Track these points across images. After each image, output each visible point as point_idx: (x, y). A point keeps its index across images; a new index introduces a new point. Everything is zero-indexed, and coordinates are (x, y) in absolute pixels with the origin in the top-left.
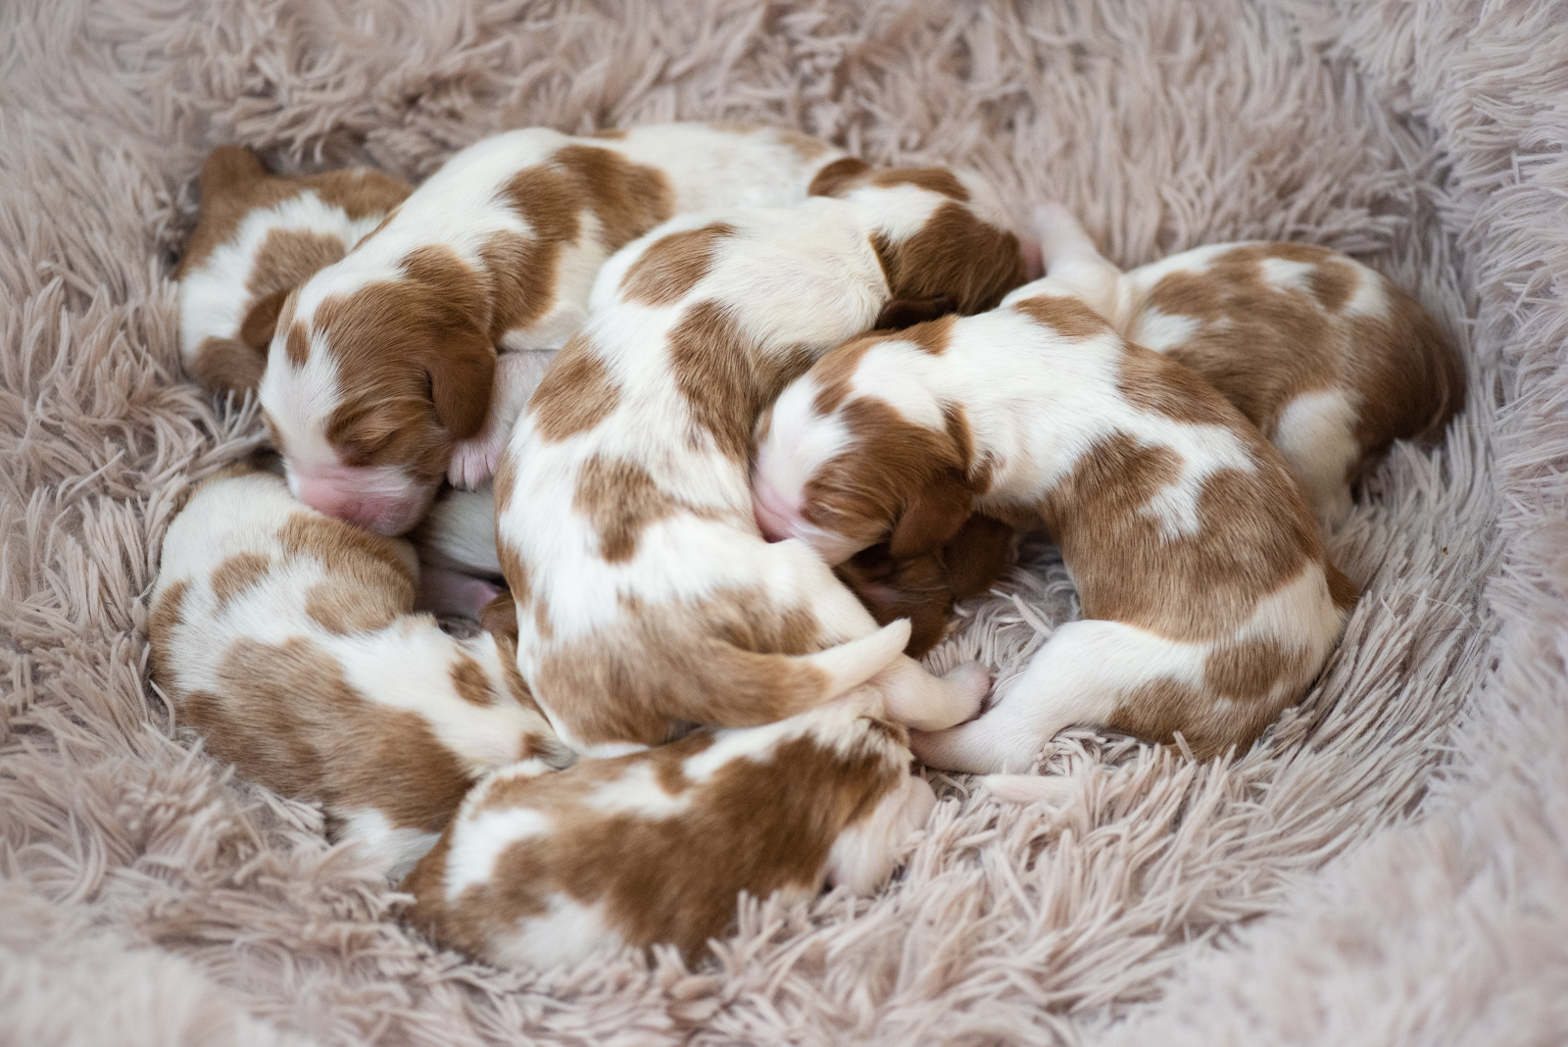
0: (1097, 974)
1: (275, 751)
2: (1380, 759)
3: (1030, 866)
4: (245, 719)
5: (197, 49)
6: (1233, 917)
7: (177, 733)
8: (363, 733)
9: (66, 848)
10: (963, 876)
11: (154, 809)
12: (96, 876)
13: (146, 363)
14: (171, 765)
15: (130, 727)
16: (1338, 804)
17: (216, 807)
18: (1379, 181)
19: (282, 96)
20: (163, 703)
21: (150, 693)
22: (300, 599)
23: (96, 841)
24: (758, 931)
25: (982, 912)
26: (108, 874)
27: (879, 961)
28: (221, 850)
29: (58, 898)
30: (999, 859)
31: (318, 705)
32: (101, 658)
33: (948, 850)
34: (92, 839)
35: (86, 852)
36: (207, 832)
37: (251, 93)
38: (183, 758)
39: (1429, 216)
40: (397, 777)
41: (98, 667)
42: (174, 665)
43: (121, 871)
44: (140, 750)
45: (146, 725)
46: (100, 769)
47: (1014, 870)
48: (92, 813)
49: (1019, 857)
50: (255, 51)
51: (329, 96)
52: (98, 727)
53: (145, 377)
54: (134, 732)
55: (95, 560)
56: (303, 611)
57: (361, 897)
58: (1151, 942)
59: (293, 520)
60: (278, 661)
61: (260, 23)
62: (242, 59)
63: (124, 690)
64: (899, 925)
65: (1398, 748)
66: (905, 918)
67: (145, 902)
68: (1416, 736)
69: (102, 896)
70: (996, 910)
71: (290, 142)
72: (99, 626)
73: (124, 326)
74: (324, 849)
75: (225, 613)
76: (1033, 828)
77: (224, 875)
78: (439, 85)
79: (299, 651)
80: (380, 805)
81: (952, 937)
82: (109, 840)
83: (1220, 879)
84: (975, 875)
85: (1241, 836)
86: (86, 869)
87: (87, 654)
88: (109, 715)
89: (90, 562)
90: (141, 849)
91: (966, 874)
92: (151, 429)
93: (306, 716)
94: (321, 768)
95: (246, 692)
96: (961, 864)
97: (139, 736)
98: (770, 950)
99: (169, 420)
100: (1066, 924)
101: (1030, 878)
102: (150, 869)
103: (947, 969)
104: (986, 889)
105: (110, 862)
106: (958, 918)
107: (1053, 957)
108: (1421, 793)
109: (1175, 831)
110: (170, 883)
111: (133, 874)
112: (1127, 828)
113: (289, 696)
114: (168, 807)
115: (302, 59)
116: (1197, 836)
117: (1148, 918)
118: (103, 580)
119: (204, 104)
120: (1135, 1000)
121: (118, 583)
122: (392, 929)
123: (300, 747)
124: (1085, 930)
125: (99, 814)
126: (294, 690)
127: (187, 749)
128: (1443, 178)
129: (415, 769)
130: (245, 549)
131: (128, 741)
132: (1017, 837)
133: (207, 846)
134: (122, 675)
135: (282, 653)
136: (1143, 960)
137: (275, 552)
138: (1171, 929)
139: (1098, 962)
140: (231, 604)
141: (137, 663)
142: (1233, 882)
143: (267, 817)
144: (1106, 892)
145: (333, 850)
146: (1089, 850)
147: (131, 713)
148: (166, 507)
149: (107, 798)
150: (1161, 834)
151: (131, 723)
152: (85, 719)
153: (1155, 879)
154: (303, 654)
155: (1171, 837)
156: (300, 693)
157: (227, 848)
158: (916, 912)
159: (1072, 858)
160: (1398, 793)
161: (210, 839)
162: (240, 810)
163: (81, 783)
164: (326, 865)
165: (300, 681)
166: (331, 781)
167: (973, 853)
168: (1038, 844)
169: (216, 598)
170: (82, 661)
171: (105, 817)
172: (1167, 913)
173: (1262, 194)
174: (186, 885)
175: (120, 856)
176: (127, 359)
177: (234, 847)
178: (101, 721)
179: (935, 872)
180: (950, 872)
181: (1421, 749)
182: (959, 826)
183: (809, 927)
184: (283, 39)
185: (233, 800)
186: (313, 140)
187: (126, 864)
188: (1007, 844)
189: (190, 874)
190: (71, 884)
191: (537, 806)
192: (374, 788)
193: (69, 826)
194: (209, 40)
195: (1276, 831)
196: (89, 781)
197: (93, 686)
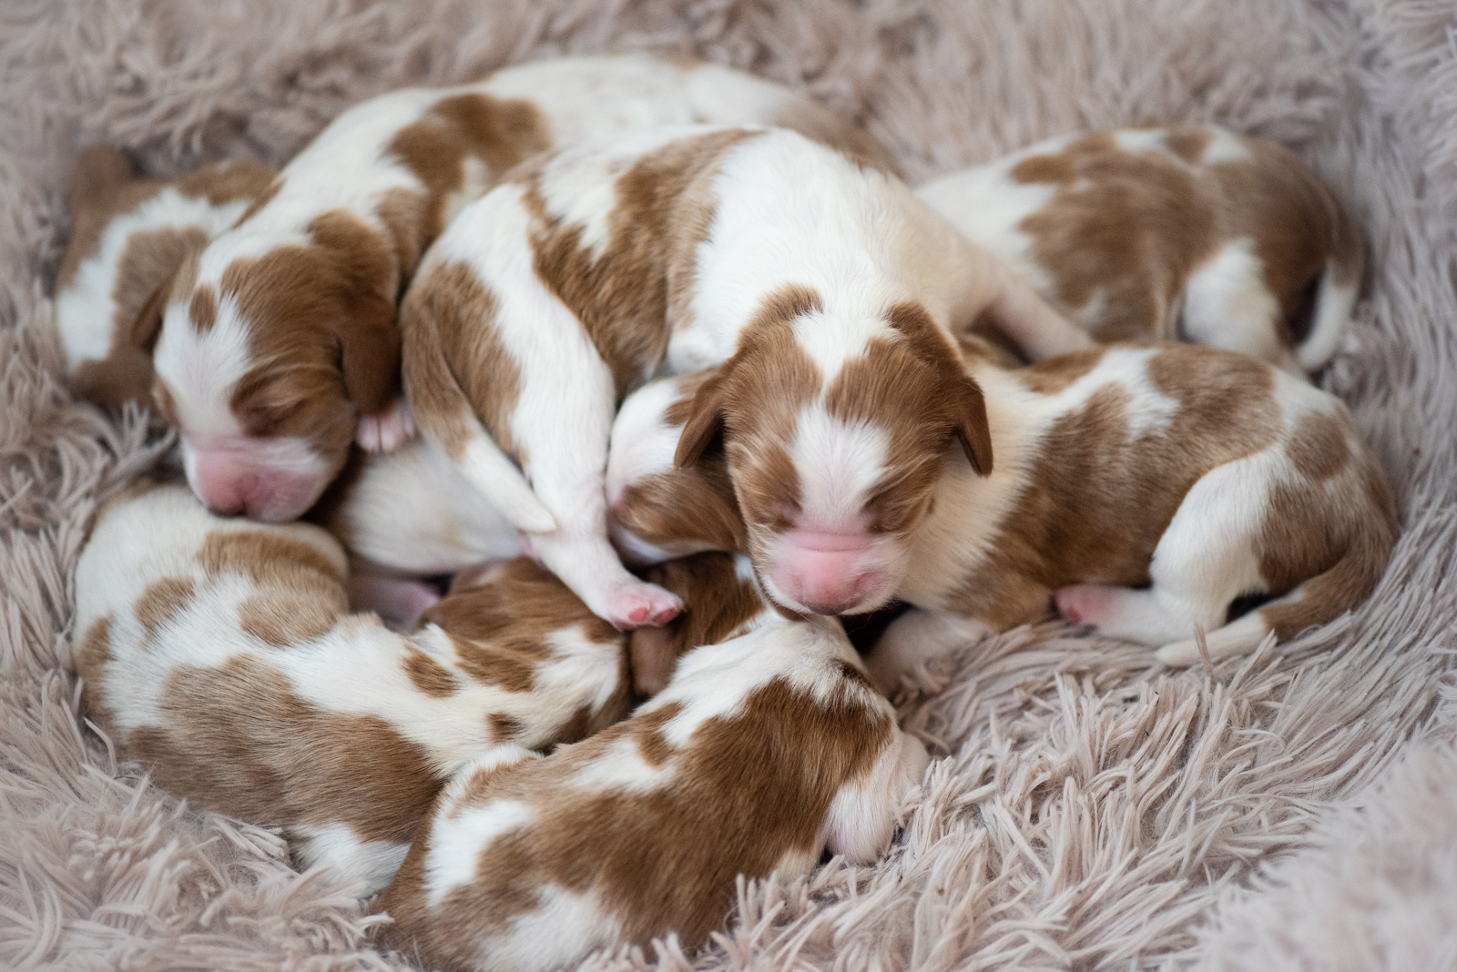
0: (1119, 927)
1: (229, 777)
2: (1387, 669)
3: (1035, 818)
4: (193, 748)
5: (58, 56)
6: (1255, 852)
7: (120, 770)
8: (323, 745)
9: (18, 905)
10: (966, 838)
11: (108, 856)
12: (53, 933)
13: (42, 382)
14: (118, 808)
15: (70, 770)
16: (1349, 723)
17: (172, 847)
18: (1302, 67)
19: (154, 92)
20: (101, 741)
21: (86, 731)
22: (234, 617)
23: (49, 895)
24: (760, 915)
25: (990, 874)
26: (65, 928)
27: (890, 937)
28: (183, 892)
29: (16, 959)
30: (1000, 814)
31: (269, 723)
32: (32, 699)
33: (947, 811)
34: (44, 893)
35: (40, 907)
36: (167, 875)
37: (121, 91)
38: (130, 797)
39: (1357, 99)
40: (362, 788)
41: (30, 710)
42: (111, 703)
43: (79, 924)
44: (83, 793)
45: (86, 766)
46: (45, 818)
47: (1019, 825)
48: (41, 866)
49: (1021, 809)
50: (121, 49)
51: (203, 84)
52: (36, 774)
53: (42, 399)
54: (74, 774)
55: (14, 597)
56: (239, 628)
57: (335, 925)
58: (1173, 887)
59: (210, 538)
60: (221, 683)
61: (124, 19)
62: (108, 57)
63: (59, 730)
64: (907, 897)
65: (1404, 657)
66: (912, 888)
67: (109, 954)
68: (1420, 643)
69: (62, 952)
70: (1005, 871)
71: (166, 136)
72: (26, 667)
73: (16, 349)
74: (292, 877)
75: (156, 643)
76: (1034, 777)
77: (190, 917)
78: (316, 62)
79: (241, 670)
80: (346, 819)
81: (963, 905)
82: (64, 893)
83: (1237, 814)
84: (979, 835)
85: (1252, 766)
86: (42, 926)
87: (16, 695)
88: (46, 760)
89: (10, 601)
90: (97, 899)
91: (969, 835)
92: (55, 452)
93: (259, 737)
94: (282, 787)
95: (193, 721)
96: (961, 825)
97: (81, 779)
98: (775, 936)
99: (72, 441)
100: (1081, 878)
101: (1036, 830)
102: (109, 919)
103: (962, 938)
104: (992, 849)
105: (65, 915)
106: (967, 883)
107: (1071, 912)
108: (1433, 702)
109: (1182, 766)
110: (132, 933)
111: (92, 925)
112: (1132, 769)
113: (239, 718)
114: (123, 852)
115: (171, 51)
116: (1206, 770)
117: (1166, 862)
118: (24, 618)
119: (72, 110)
120: (1166, 950)
121: (41, 619)
122: (371, 956)
123: (258, 769)
124: (1102, 882)
125: (49, 867)
126: (243, 711)
127: (133, 786)
128: (1369, 60)
129: (381, 777)
130: (166, 574)
131: (70, 785)
132: (1018, 789)
133: (169, 889)
134: (57, 717)
135: (224, 674)
136: (1165, 908)
137: (198, 574)
138: (1191, 871)
139: (1120, 913)
140: (162, 633)
141: (69, 701)
142: (1250, 815)
143: (226, 849)
144: (1118, 840)
145: (301, 878)
146: (1094, 796)
147: (69, 755)
148: (76, 536)
149: (55, 849)
150: (1168, 771)
151: (70, 765)
152: (22, 766)
153: (1167, 821)
154: (246, 672)
155: (1178, 773)
156: (250, 713)
157: (187, 888)
158: (922, 881)
159: (1079, 808)
160: (1410, 705)
161: (171, 881)
162: (196, 847)
163: (28, 836)
164: (295, 895)
165: (248, 700)
166: (293, 799)
167: (972, 810)
168: (1039, 793)
169: (143, 628)
170: (13, 705)
171: (56, 870)
172: (1186, 854)
173: (1177, 94)
174: (150, 933)
175: (77, 908)
176: (24, 381)
177: (195, 885)
178: (38, 766)
179: (936, 836)
180: (951, 834)
181: (1427, 655)
182: (956, 784)
183: (812, 906)
184: (149, 33)
185: (189, 836)
186: (189, 132)
187: (83, 916)
188: (1007, 798)
189: (153, 922)
190: (28, 943)
191: (519, 796)
192: (339, 801)
193: (19, 882)
194: (70, 43)
195: (1288, 758)
196: (34, 832)
197: (27, 731)
